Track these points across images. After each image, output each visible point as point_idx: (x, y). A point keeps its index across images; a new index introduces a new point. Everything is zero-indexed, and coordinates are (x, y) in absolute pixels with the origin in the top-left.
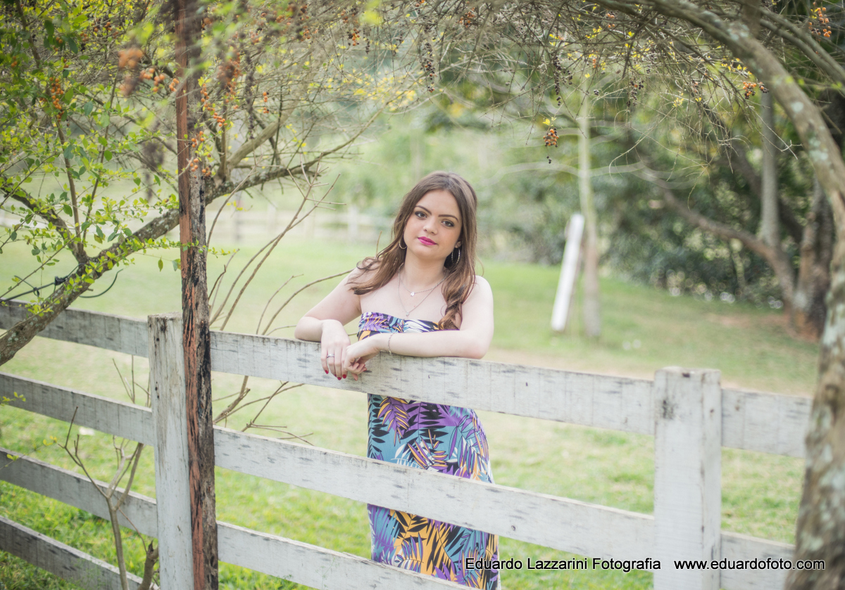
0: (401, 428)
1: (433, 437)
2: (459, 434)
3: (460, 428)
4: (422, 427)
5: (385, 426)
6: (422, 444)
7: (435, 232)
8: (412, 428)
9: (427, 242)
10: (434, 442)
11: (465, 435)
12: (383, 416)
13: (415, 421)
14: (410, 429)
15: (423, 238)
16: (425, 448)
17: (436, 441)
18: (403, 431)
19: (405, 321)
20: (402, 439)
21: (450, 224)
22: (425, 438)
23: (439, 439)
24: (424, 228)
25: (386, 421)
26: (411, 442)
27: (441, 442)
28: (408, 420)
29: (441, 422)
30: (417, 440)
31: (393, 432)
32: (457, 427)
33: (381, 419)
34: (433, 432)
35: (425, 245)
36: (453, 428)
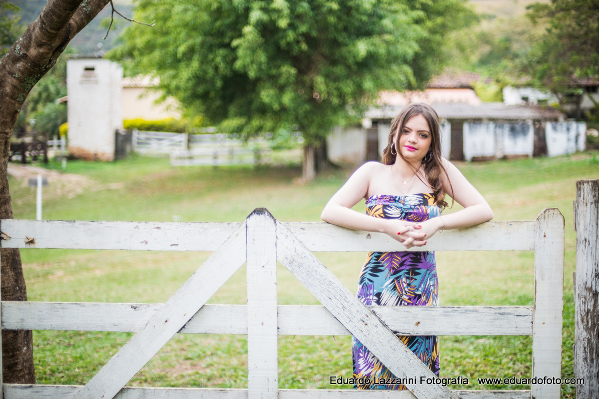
0: (394, 268)
1: (412, 275)
2: (427, 275)
3: (429, 272)
4: (408, 268)
5: (382, 266)
6: (404, 280)
7: (416, 142)
8: (401, 268)
9: (412, 149)
10: (412, 279)
11: (430, 277)
12: (383, 260)
13: (405, 263)
14: (399, 269)
15: (408, 146)
16: (405, 282)
17: (413, 278)
18: (394, 270)
19: (405, 197)
20: (392, 275)
21: (425, 136)
22: (407, 275)
23: (415, 277)
24: (409, 140)
25: (384, 263)
26: (397, 278)
27: (415, 279)
28: (399, 263)
29: (420, 265)
30: (402, 277)
31: (387, 270)
32: (428, 270)
33: (381, 262)
34: (413, 272)
35: (409, 150)
36: (425, 270)
